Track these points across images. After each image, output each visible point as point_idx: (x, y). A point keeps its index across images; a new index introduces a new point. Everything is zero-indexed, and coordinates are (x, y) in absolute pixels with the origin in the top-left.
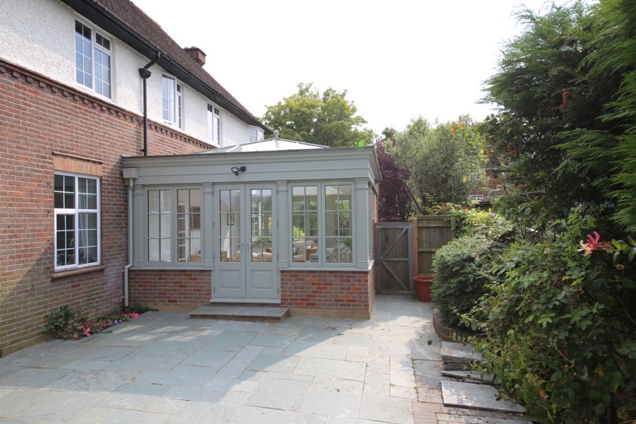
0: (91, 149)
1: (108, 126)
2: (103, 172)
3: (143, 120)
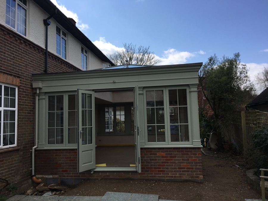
2: (20, 83)
3: (45, 52)
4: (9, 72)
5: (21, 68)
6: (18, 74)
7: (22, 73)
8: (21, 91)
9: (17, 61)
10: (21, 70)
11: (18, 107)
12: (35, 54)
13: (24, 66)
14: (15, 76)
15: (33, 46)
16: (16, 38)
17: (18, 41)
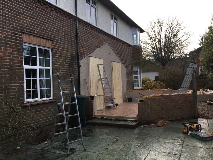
0: (45, 32)
1: (55, 20)
2: (53, 46)
3: (75, 18)
4: (42, 36)
5: (53, 32)
6: (51, 38)
7: (54, 37)
8: (54, 53)
9: (49, 26)
10: (53, 34)
11: (53, 66)
12: (66, 20)
13: (56, 31)
14: (47, 40)
15: (63, 13)
16: (47, 6)
17: (49, 9)
